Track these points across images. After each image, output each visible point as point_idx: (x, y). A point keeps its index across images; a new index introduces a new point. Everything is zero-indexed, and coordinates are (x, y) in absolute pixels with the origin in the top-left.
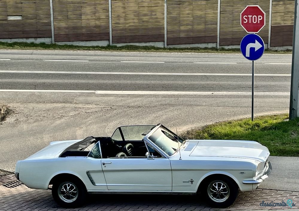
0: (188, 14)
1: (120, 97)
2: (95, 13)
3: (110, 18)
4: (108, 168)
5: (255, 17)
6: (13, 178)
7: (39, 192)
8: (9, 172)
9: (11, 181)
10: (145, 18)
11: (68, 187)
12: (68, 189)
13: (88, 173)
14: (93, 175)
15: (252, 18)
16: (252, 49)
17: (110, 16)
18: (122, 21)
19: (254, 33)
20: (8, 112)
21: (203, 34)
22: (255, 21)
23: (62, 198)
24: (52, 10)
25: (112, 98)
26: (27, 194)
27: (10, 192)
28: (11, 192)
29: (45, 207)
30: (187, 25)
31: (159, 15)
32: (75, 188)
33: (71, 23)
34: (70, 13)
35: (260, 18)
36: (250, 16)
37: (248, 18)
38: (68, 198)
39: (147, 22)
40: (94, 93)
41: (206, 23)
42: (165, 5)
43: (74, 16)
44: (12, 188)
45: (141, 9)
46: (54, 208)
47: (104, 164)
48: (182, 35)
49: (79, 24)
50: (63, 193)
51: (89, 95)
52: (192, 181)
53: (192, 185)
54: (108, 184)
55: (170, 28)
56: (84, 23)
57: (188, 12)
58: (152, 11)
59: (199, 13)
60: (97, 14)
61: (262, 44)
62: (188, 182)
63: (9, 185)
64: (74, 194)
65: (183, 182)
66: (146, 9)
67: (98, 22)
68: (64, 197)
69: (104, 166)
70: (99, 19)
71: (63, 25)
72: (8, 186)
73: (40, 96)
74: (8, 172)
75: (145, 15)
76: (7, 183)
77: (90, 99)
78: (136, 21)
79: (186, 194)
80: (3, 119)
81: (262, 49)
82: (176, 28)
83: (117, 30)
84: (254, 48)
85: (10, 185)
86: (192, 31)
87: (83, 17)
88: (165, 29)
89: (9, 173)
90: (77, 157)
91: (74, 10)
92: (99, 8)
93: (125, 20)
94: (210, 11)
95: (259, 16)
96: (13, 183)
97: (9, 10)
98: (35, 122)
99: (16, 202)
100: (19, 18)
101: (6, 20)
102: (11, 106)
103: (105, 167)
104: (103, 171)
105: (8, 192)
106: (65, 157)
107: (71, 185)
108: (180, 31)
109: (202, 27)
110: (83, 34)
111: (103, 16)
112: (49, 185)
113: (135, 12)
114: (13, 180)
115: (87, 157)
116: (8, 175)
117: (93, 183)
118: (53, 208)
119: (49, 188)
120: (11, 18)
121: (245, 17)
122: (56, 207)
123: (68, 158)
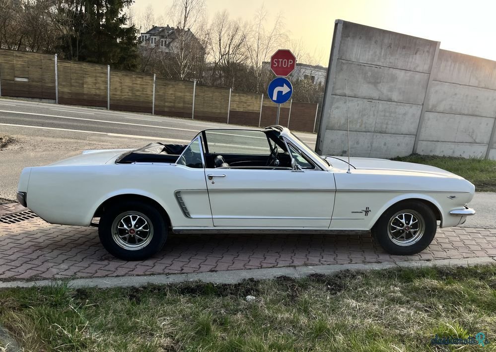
0: (172, 94)
1: (133, 139)
2: (95, 84)
3: (109, 90)
4: (218, 185)
5: (285, 61)
6: (14, 208)
7: (63, 231)
8: (8, 200)
9: (11, 212)
10: (138, 93)
11: (133, 222)
12: (133, 225)
13: (178, 195)
14: (187, 199)
15: (282, 62)
16: (280, 93)
17: (109, 88)
18: (118, 93)
19: (284, 77)
20: (11, 141)
21: (182, 111)
22: (285, 65)
23: (119, 241)
24: (56, 77)
25: (126, 139)
26: (39, 235)
27: (7, 229)
28: (9, 230)
29: (83, 259)
30: (171, 102)
31: (149, 92)
32: (146, 223)
33: (74, 89)
34: (73, 81)
35: (291, 62)
36: (280, 60)
37: (278, 62)
38: (132, 241)
39: (139, 96)
40: (107, 135)
41: (184, 102)
42: (154, 85)
43: (77, 84)
44: (12, 224)
45: (135, 85)
46: (101, 260)
47: (211, 178)
48: (166, 110)
49: (81, 91)
50: (122, 232)
51: (101, 135)
52: (368, 211)
53: (367, 217)
54: (215, 214)
55: (157, 103)
56: (85, 91)
57: (171, 92)
58: (143, 88)
59: (180, 94)
60: (97, 85)
61: (290, 88)
62: (361, 212)
63: (7, 218)
64: (144, 234)
65: (352, 212)
66: (139, 86)
67: (98, 92)
68: (124, 239)
69: (211, 181)
70: (99, 89)
71: (66, 90)
72: (4, 221)
73: (49, 132)
74: (5, 200)
75: (138, 91)
76: (3, 215)
77: (102, 138)
78: (130, 94)
79: (351, 233)
80: (4, 146)
81: (290, 92)
82: (162, 103)
83: (114, 100)
84: (282, 92)
85: (9, 219)
86: (174, 107)
87: (85, 86)
88: (154, 103)
89: (6, 202)
90: (154, 163)
91: (76, 79)
92: (100, 80)
93: (121, 92)
94: (188, 94)
95: (290, 60)
96: (14, 215)
97: (16, 72)
98: (44, 151)
99: (18, 249)
100: (25, 80)
101: (13, 80)
102: (15, 136)
103: (213, 183)
104: (208, 191)
105: (4, 230)
106: (130, 163)
107: (138, 217)
108: (165, 106)
109: (181, 105)
110: (84, 100)
111: (102, 88)
112: (94, 219)
113: (129, 87)
114: (14, 211)
115: (176, 164)
116: (6, 203)
117: (186, 213)
118: (98, 260)
119: (92, 225)
120: (18, 79)
121: (275, 61)
122: (106, 259)
123: (135, 165)
